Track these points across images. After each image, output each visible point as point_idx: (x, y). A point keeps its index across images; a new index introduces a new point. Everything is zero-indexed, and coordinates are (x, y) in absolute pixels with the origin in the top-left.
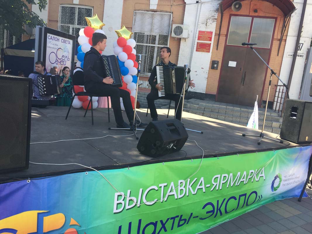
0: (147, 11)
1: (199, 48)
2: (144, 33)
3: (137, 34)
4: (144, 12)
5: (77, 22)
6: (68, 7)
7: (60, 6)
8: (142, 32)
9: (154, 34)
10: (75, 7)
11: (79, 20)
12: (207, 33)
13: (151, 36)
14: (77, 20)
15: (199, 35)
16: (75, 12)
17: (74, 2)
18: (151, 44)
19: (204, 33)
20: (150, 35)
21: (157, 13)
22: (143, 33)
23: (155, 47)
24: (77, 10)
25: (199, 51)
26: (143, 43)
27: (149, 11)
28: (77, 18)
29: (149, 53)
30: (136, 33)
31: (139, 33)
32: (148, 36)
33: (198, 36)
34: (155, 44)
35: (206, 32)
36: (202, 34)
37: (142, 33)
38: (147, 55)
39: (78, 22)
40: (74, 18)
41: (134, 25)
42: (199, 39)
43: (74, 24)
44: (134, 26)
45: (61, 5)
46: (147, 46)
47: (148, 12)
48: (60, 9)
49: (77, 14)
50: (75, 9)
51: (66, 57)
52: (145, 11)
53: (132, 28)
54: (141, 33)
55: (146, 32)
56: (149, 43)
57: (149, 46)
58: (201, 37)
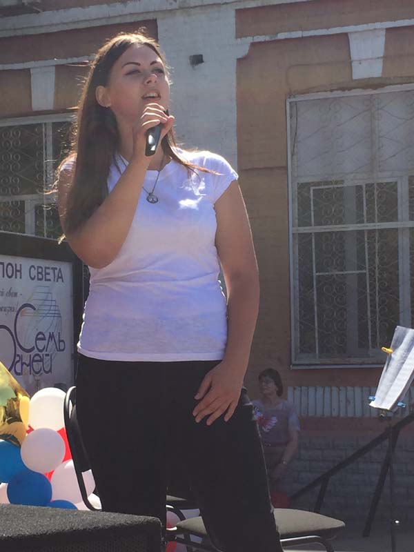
0: (343, 89)
2: (342, 182)
3: (312, 188)
4: (328, 95)
8: (334, 178)
9: (385, 178)
13: (376, 186)
16: (41, 142)
17: (36, 106)
18: (381, 220)
20: (370, 186)
21: (388, 89)
22: (336, 183)
23: (397, 229)
24: (50, 132)
26: (340, 223)
27: (350, 89)
28: (51, 164)
29: (377, 261)
30: (303, 187)
31: (319, 184)
32: (359, 188)
34: (394, 217)
37: (331, 183)
38: (367, 271)
40: (40, 166)
41: (292, 155)
43: (41, 190)
44: (295, 157)
46: (361, 232)
47: (347, 93)
49: (50, 149)
50: (41, 129)
51: (51, 336)
52: (331, 91)
53: (286, 168)
54: (327, 183)
55: (352, 176)
56: (371, 220)
57: (371, 232)
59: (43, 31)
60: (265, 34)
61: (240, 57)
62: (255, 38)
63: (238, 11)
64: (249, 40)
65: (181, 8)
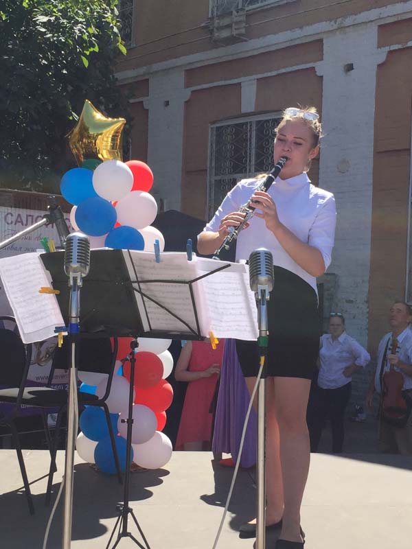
5: (253, 163)
6: (229, 126)
7: (212, 128)
10: (247, 123)
11: (258, 156)
14: (253, 158)
16: (247, 136)
17: (244, 110)
24: (254, 128)
28: (253, 152)
39: (256, 161)
40: (246, 152)
43: (246, 170)
45: (212, 126)
48: (211, 137)
49: (254, 140)
50: (247, 126)
53: (409, 150)
59: (250, 54)
60: (398, 43)
61: (380, 63)
62: (392, 46)
63: (380, 26)
64: (387, 49)
65: (339, 28)
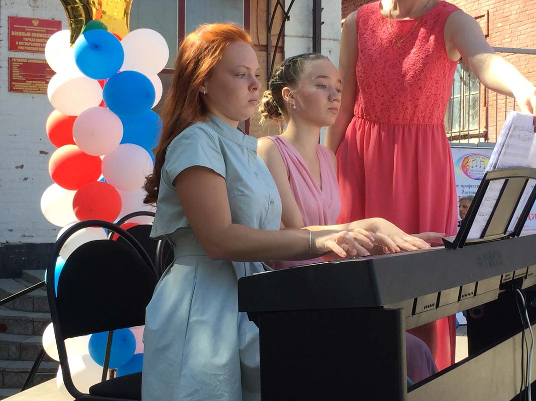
1: (20, 78)
12: (39, 25)
15: (13, 33)
19: (32, 25)
25: (21, 91)
33: (10, 34)
35: (36, 23)
36: (23, 30)
42: (13, 47)
58: (21, 39)
